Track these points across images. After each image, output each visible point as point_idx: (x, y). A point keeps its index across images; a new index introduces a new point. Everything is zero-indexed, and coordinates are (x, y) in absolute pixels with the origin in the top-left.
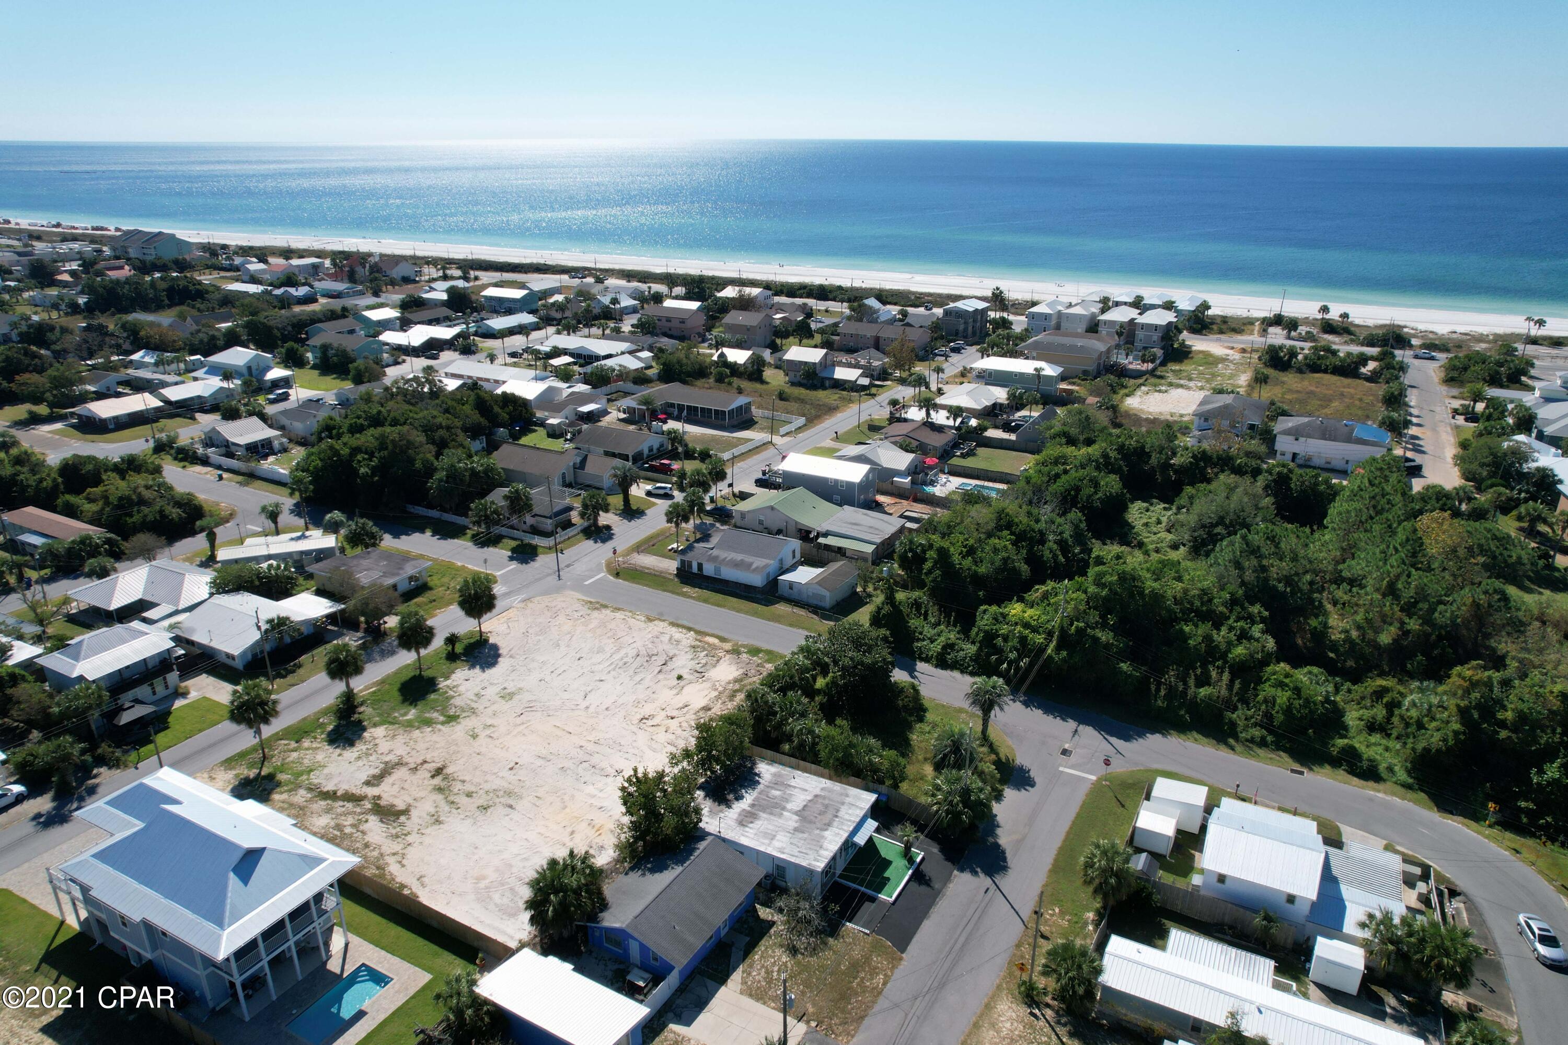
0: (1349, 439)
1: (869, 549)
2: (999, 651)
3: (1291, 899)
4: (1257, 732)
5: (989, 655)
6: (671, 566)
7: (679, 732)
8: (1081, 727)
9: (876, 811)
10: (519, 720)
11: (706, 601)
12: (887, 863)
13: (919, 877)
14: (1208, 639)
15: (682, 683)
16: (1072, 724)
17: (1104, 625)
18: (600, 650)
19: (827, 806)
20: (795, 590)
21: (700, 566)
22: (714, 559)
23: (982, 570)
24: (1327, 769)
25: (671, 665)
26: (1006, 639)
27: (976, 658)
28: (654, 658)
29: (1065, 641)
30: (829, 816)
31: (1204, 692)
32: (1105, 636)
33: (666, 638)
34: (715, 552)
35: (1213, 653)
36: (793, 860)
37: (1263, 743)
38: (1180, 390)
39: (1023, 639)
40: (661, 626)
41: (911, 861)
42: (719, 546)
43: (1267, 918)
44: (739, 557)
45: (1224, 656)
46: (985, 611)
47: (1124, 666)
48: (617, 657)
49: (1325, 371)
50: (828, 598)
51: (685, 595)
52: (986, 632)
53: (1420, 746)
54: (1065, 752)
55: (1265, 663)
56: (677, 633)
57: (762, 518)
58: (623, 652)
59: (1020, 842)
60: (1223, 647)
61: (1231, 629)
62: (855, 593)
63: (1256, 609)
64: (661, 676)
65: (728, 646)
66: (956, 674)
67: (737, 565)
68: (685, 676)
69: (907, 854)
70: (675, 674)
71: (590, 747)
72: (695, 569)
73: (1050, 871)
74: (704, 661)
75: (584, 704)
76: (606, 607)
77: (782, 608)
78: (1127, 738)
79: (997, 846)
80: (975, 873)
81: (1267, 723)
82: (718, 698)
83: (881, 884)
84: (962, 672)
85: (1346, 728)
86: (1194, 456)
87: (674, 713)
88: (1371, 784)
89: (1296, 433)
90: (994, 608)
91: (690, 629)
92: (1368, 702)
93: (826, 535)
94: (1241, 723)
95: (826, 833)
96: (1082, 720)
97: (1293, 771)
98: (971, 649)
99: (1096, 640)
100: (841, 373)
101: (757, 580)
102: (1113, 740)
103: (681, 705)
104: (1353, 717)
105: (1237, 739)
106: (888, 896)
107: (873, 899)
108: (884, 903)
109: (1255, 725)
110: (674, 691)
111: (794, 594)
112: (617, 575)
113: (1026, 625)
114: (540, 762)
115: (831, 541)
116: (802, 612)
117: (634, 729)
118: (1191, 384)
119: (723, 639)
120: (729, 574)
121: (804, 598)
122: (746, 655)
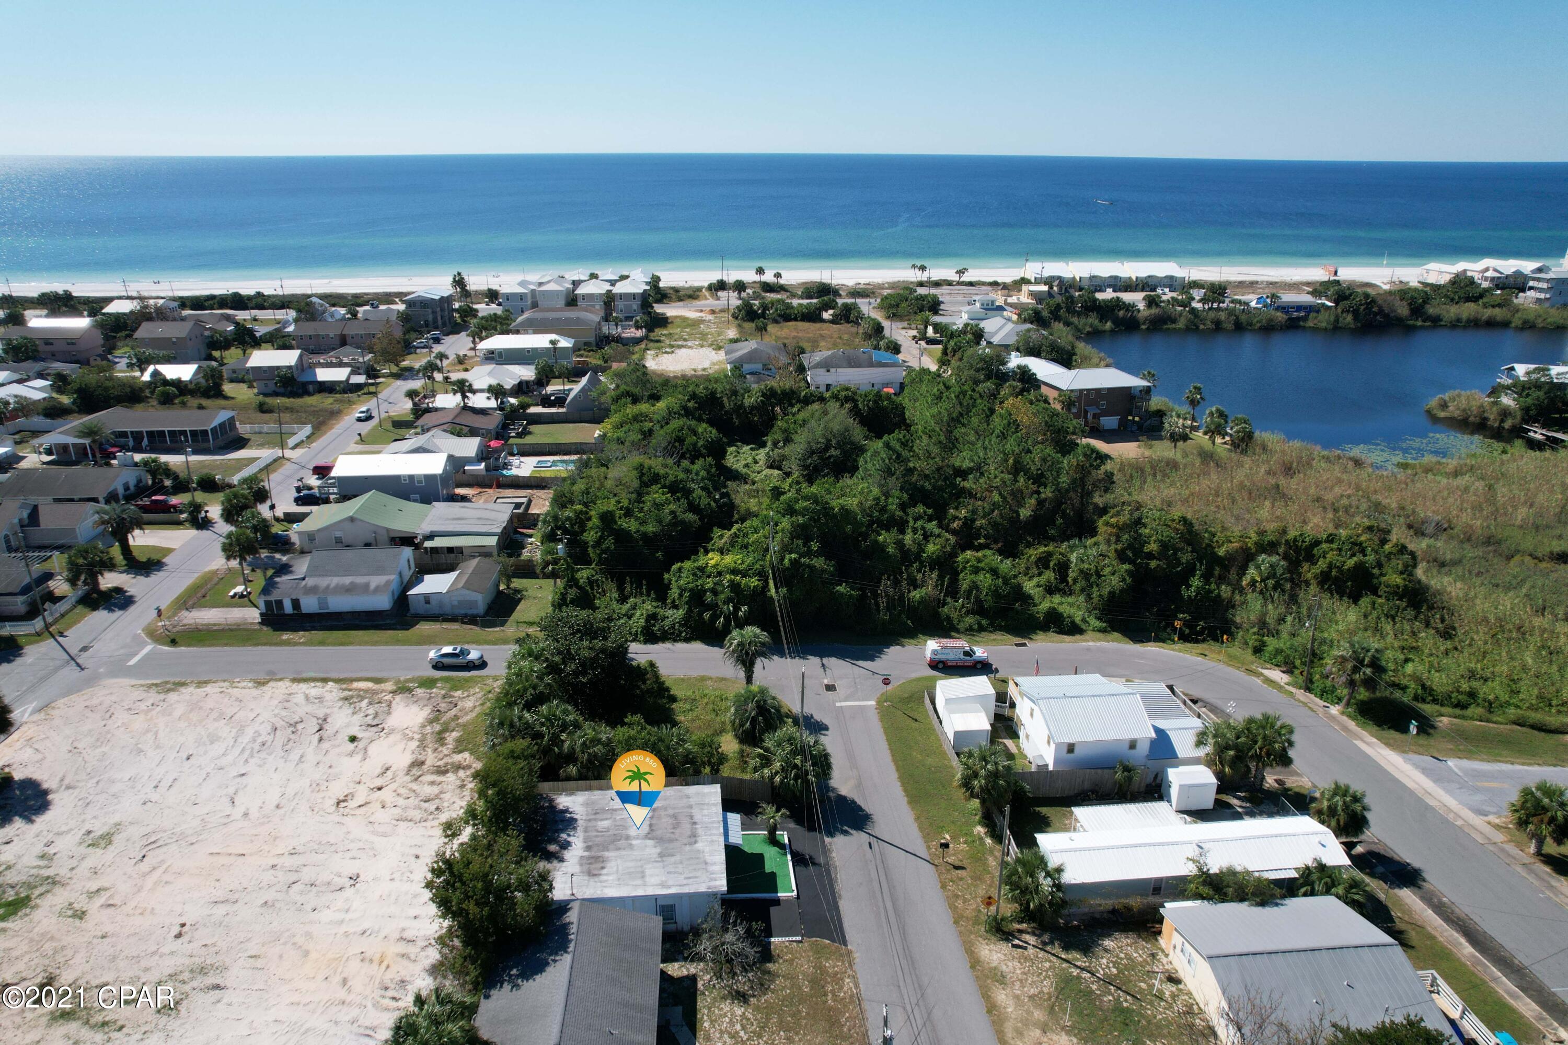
0: (871, 364)
1: (492, 541)
2: (713, 607)
3: (1133, 745)
4: (970, 620)
5: (700, 615)
6: (251, 614)
7: (401, 802)
8: (825, 660)
9: (729, 805)
10: (144, 867)
11: (322, 643)
12: (760, 858)
13: (800, 860)
14: (900, 544)
15: (361, 745)
16: (814, 661)
17: (809, 553)
18: (214, 739)
19: (675, 817)
20: (433, 602)
21: (296, 603)
22: (314, 590)
23: (651, 528)
24: (1040, 636)
25: (330, 729)
26: (715, 592)
27: (686, 621)
28: (300, 726)
29: (786, 577)
30: (686, 827)
31: (916, 594)
32: (819, 562)
33: (300, 699)
34: (310, 582)
35: (907, 557)
36: (686, 890)
37: (981, 629)
38: (683, 350)
39: (734, 586)
40: (281, 688)
41: (781, 846)
42: (311, 573)
43: (1127, 769)
44: (347, 580)
45: (918, 557)
46: (680, 569)
47: (841, 589)
48: (245, 740)
50: (480, 600)
51: (288, 643)
52: (691, 590)
53: (1105, 592)
54: (830, 688)
55: (953, 555)
56: (314, 690)
57: (338, 534)
58: (250, 732)
59: (859, 786)
60: (914, 549)
61: (915, 531)
62: (500, 593)
63: (920, 509)
64: (325, 745)
65: (389, 686)
66: (668, 645)
67: (350, 590)
68: (359, 735)
69: (773, 840)
70: (344, 736)
71: (288, 861)
72: (288, 608)
73: (909, 803)
74: (371, 711)
75: (238, 812)
76: (183, 684)
77: (425, 628)
78: (872, 658)
79: (842, 799)
80: (846, 833)
81: (979, 610)
82: (422, 746)
83: (771, 882)
84: (675, 641)
85: (1030, 597)
87: (379, 782)
88: (1078, 637)
89: (827, 365)
90: (687, 564)
91: (325, 680)
92: (1035, 571)
93: (430, 537)
94: (955, 615)
95: (699, 846)
96: (821, 654)
97: (1017, 645)
98: (674, 615)
99: (812, 568)
100: (324, 375)
101: (383, 602)
102: (860, 663)
103: (379, 771)
104: (1030, 586)
105: (958, 631)
106: (788, 890)
107: (777, 902)
108: (788, 901)
109: (968, 613)
110: (358, 757)
111: (434, 608)
112: (173, 642)
113: (734, 572)
114: (221, 910)
115: (438, 542)
116: (455, 626)
117: (336, 818)
118: (689, 343)
119: (377, 681)
120: (340, 603)
121: (448, 610)
122: (420, 691)
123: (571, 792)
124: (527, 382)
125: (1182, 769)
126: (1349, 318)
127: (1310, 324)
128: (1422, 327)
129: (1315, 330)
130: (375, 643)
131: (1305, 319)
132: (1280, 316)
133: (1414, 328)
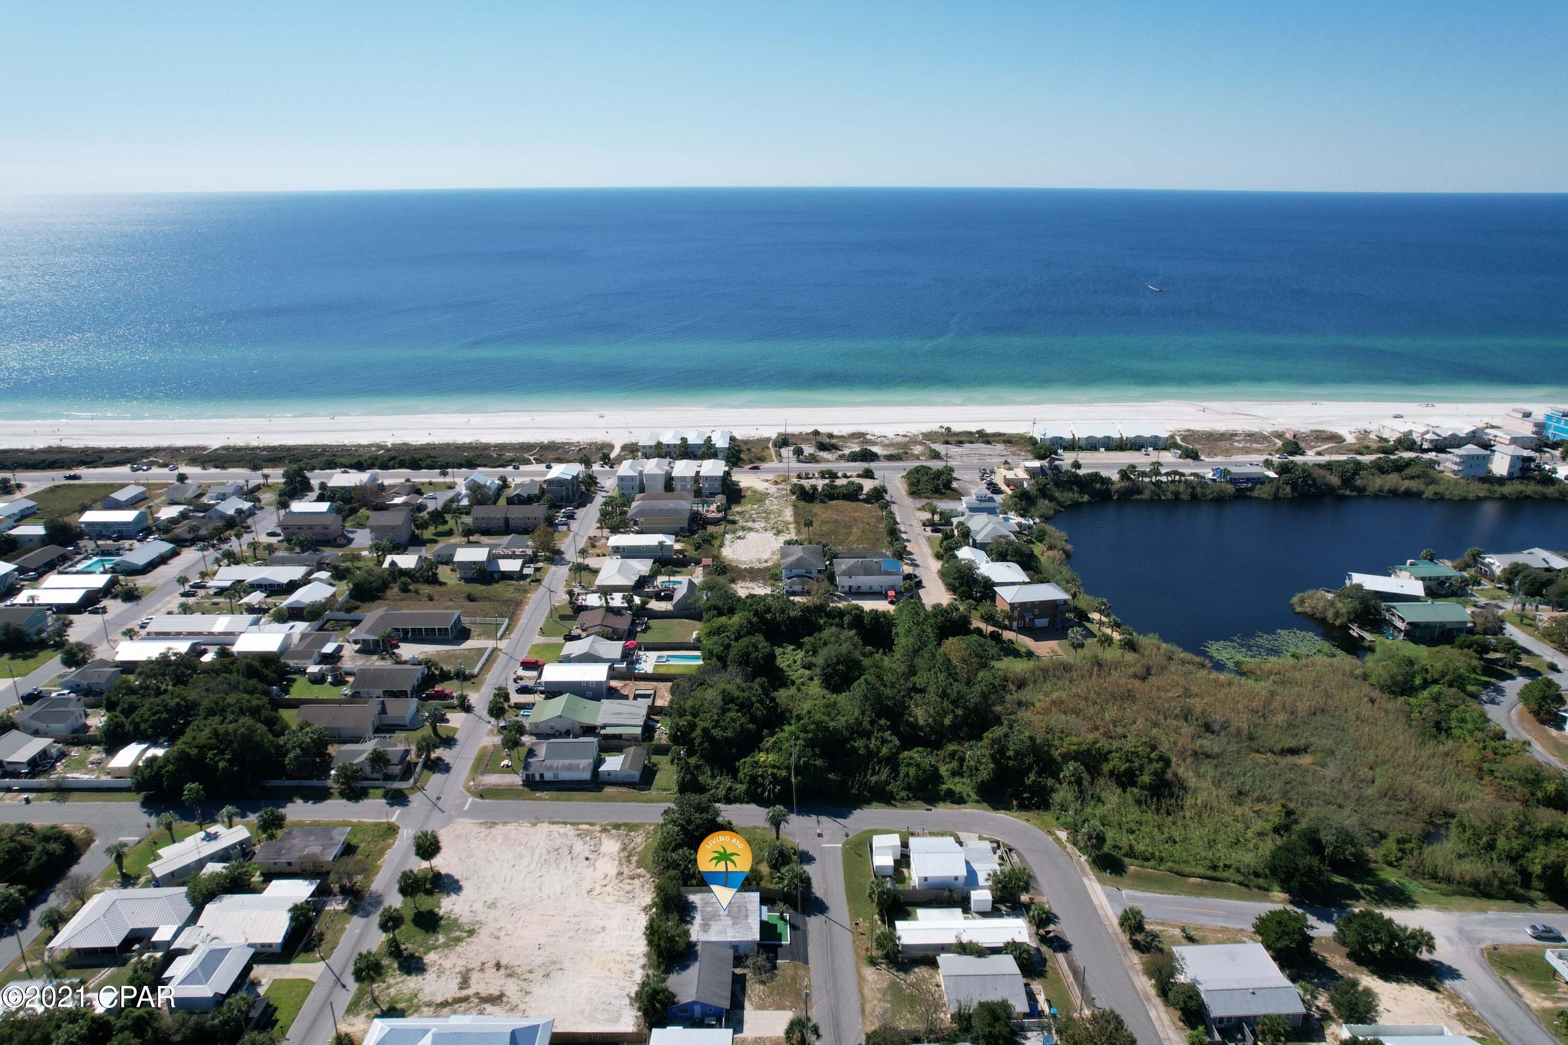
0: (880, 573)
1: (638, 731)
2: (762, 785)
3: (956, 878)
4: (903, 794)
5: (756, 789)
6: (517, 780)
7: (616, 893)
8: (820, 818)
9: (763, 901)
10: (514, 918)
11: (558, 799)
12: (776, 926)
13: (794, 927)
14: (867, 747)
15: (592, 861)
16: (814, 817)
17: (814, 755)
18: (522, 857)
19: (739, 907)
20: (612, 775)
21: (542, 776)
22: (550, 768)
23: (729, 734)
24: (941, 804)
25: (575, 854)
26: (762, 776)
27: (747, 792)
28: (560, 851)
29: (799, 770)
30: (744, 912)
31: (874, 779)
32: (818, 762)
33: (555, 835)
34: (548, 762)
35: (871, 754)
36: (743, 939)
37: (909, 799)
38: (752, 534)
39: (773, 775)
40: (545, 827)
41: (785, 920)
42: (548, 756)
43: (950, 890)
44: (567, 762)
45: (877, 755)
46: (745, 763)
47: (831, 776)
48: (536, 857)
49: (837, 498)
50: (636, 774)
51: (539, 799)
52: (750, 776)
53: (980, 780)
54: (820, 835)
55: (898, 753)
56: (561, 829)
57: (552, 724)
58: (537, 852)
59: (826, 892)
60: (875, 750)
61: (877, 738)
62: (645, 766)
63: (882, 722)
64: (575, 862)
65: (598, 828)
66: (738, 805)
67: (570, 768)
68: (590, 857)
69: (782, 918)
70: (582, 857)
71: (574, 920)
72: (537, 778)
73: (848, 902)
74: (592, 843)
75: (545, 896)
76: (496, 824)
77: (609, 790)
78: (844, 817)
79: (817, 898)
80: (815, 915)
81: (908, 788)
82: (621, 864)
83: (779, 937)
84: (741, 803)
85: (942, 777)
86: (802, 611)
87: (604, 882)
88: (962, 805)
89: (849, 573)
90: (749, 759)
91: (565, 823)
92: (948, 760)
93: (604, 727)
94: (895, 790)
95: (749, 920)
96: (819, 813)
97: (927, 810)
98: (741, 788)
99: (815, 766)
100: (507, 565)
101: (587, 775)
102: (839, 820)
103: (603, 877)
104: (944, 770)
105: (896, 800)
106: (786, 941)
107: (781, 946)
108: (786, 945)
109: (902, 789)
110: (592, 869)
111: (612, 778)
112: (481, 796)
113: (774, 767)
114: (552, 939)
115: (609, 731)
116: (624, 790)
117: (588, 900)
118: (756, 525)
119: (592, 824)
120: (564, 776)
121: (620, 779)
122: (613, 831)
123: (695, 892)
124: (644, 577)
125: (978, 891)
126: (1288, 489)
127: (1255, 494)
128: (1349, 497)
129: (1259, 499)
130: (585, 800)
131: (1251, 489)
132: (1230, 488)
133: (1343, 498)
